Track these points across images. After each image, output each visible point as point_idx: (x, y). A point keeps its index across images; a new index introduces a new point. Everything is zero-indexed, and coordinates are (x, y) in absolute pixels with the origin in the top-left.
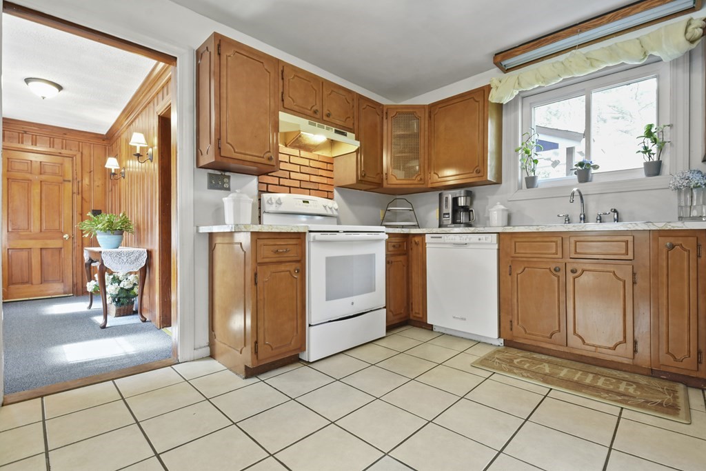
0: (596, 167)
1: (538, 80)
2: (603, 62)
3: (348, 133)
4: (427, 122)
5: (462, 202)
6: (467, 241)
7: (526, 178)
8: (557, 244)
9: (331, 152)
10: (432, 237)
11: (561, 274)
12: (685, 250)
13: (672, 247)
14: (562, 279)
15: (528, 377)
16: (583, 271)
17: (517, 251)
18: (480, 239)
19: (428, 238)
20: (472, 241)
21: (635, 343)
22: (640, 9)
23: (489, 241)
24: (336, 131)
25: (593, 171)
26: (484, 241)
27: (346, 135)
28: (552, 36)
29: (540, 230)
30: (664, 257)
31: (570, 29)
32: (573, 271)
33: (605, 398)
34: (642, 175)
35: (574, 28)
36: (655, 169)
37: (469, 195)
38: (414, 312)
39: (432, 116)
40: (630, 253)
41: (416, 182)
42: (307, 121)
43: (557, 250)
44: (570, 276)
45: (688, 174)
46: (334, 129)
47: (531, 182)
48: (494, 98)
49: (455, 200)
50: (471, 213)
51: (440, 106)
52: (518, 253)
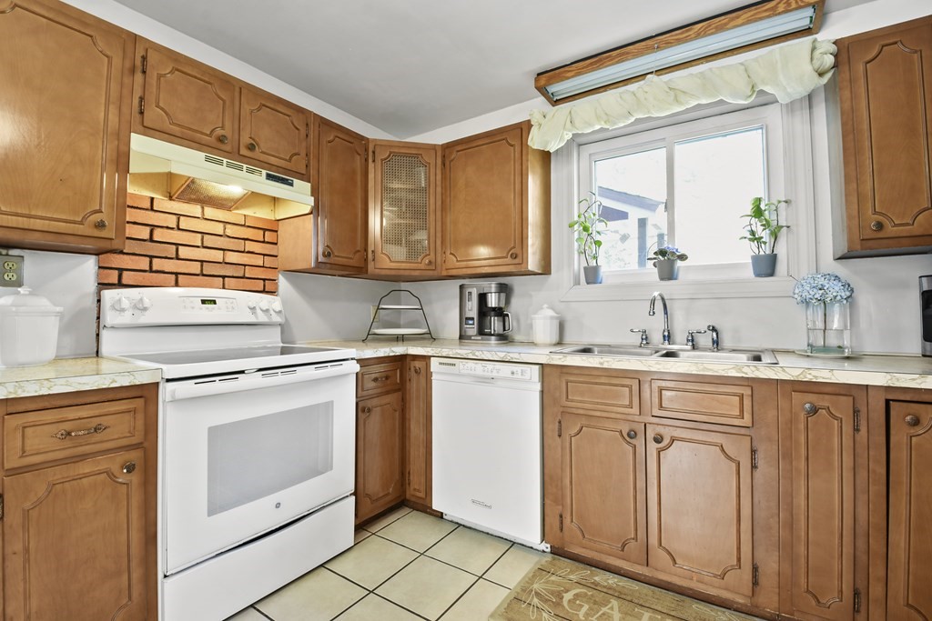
0: (683, 257)
1: (598, 118)
2: (692, 96)
3: (295, 180)
4: (439, 172)
5: (493, 301)
6: (494, 374)
7: (585, 268)
8: (631, 391)
9: (273, 211)
10: (440, 364)
11: (639, 442)
12: (835, 418)
13: (814, 410)
14: (641, 450)
16: (673, 440)
17: (570, 397)
18: (513, 373)
19: (435, 365)
20: (501, 374)
21: (755, 569)
22: (740, 21)
23: (527, 377)
24: (269, 177)
26: (519, 376)
27: (291, 185)
28: (618, 51)
29: (605, 366)
30: (802, 426)
31: (643, 43)
32: (658, 440)
34: (749, 273)
35: (649, 42)
36: (767, 266)
37: (505, 290)
38: (412, 488)
39: (447, 163)
40: (747, 416)
41: (422, 266)
42: (202, 155)
43: (631, 401)
44: (653, 447)
45: (822, 281)
46: (264, 172)
47: (592, 275)
48: (535, 141)
49: (483, 298)
50: (507, 319)
51: (459, 148)
52: (572, 401)
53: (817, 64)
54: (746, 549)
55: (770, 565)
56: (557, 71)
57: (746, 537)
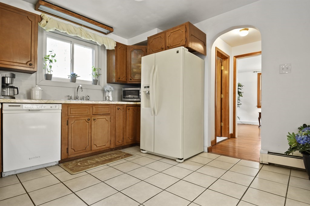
10: (9, 106)
11: (90, 121)
12: (121, 110)
14: (90, 123)
18: (51, 107)
20: (46, 108)
21: (111, 141)
22: (99, 25)
23: (57, 108)
25: (77, 78)
26: (54, 108)
31: (78, 16)
32: (94, 120)
35: (80, 16)
36: (96, 82)
37: (13, 76)
40: (110, 111)
43: (88, 112)
44: (93, 122)
47: (49, 77)
49: (4, 79)
50: (16, 90)
52: (72, 114)
53: (114, 45)
54: (109, 138)
55: (113, 139)
57: (109, 135)
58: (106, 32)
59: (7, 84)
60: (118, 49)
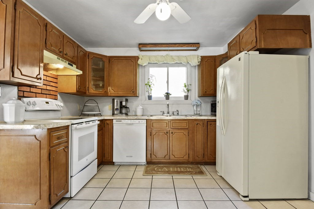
0: (171, 95)
1: (156, 60)
2: (176, 61)
3: (74, 65)
4: (108, 64)
5: (124, 104)
6: (134, 123)
7: (148, 96)
8: (167, 124)
9: (57, 72)
10: (116, 121)
11: (168, 134)
12: (200, 125)
13: (197, 124)
14: (168, 136)
15: (164, 174)
16: (175, 132)
17: (153, 126)
18: (139, 122)
19: (114, 121)
20: (136, 123)
21: (189, 154)
22: (185, 46)
23: (143, 122)
24: (69, 64)
25: (170, 96)
26: (141, 122)
27: (72, 66)
30: (196, 127)
31: (166, 45)
32: (172, 133)
33: (187, 174)
34: (183, 99)
35: (167, 45)
36: (186, 97)
37: (127, 100)
40: (187, 126)
41: (103, 93)
42: (57, 57)
43: (167, 126)
44: (171, 134)
45: (197, 101)
46: (68, 62)
47: (150, 98)
49: (121, 103)
50: (128, 109)
51: (115, 59)
52: (154, 127)
53: (198, 60)
54: (187, 151)
55: (191, 153)
56: (145, 45)
57: (187, 149)
58: (196, 49)
59: (124, 106)
60: (204, 62)
